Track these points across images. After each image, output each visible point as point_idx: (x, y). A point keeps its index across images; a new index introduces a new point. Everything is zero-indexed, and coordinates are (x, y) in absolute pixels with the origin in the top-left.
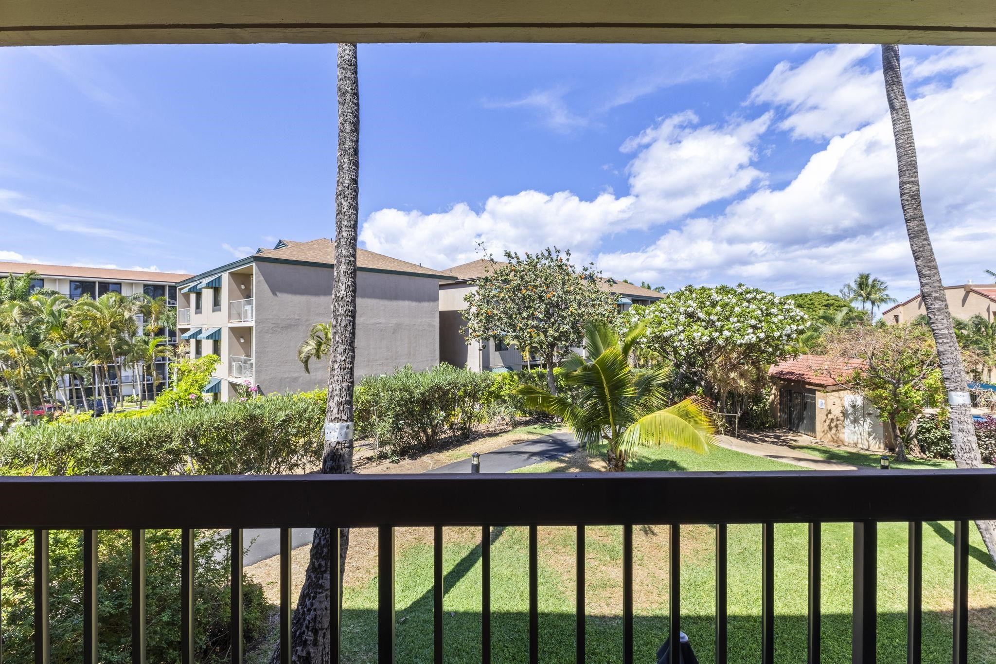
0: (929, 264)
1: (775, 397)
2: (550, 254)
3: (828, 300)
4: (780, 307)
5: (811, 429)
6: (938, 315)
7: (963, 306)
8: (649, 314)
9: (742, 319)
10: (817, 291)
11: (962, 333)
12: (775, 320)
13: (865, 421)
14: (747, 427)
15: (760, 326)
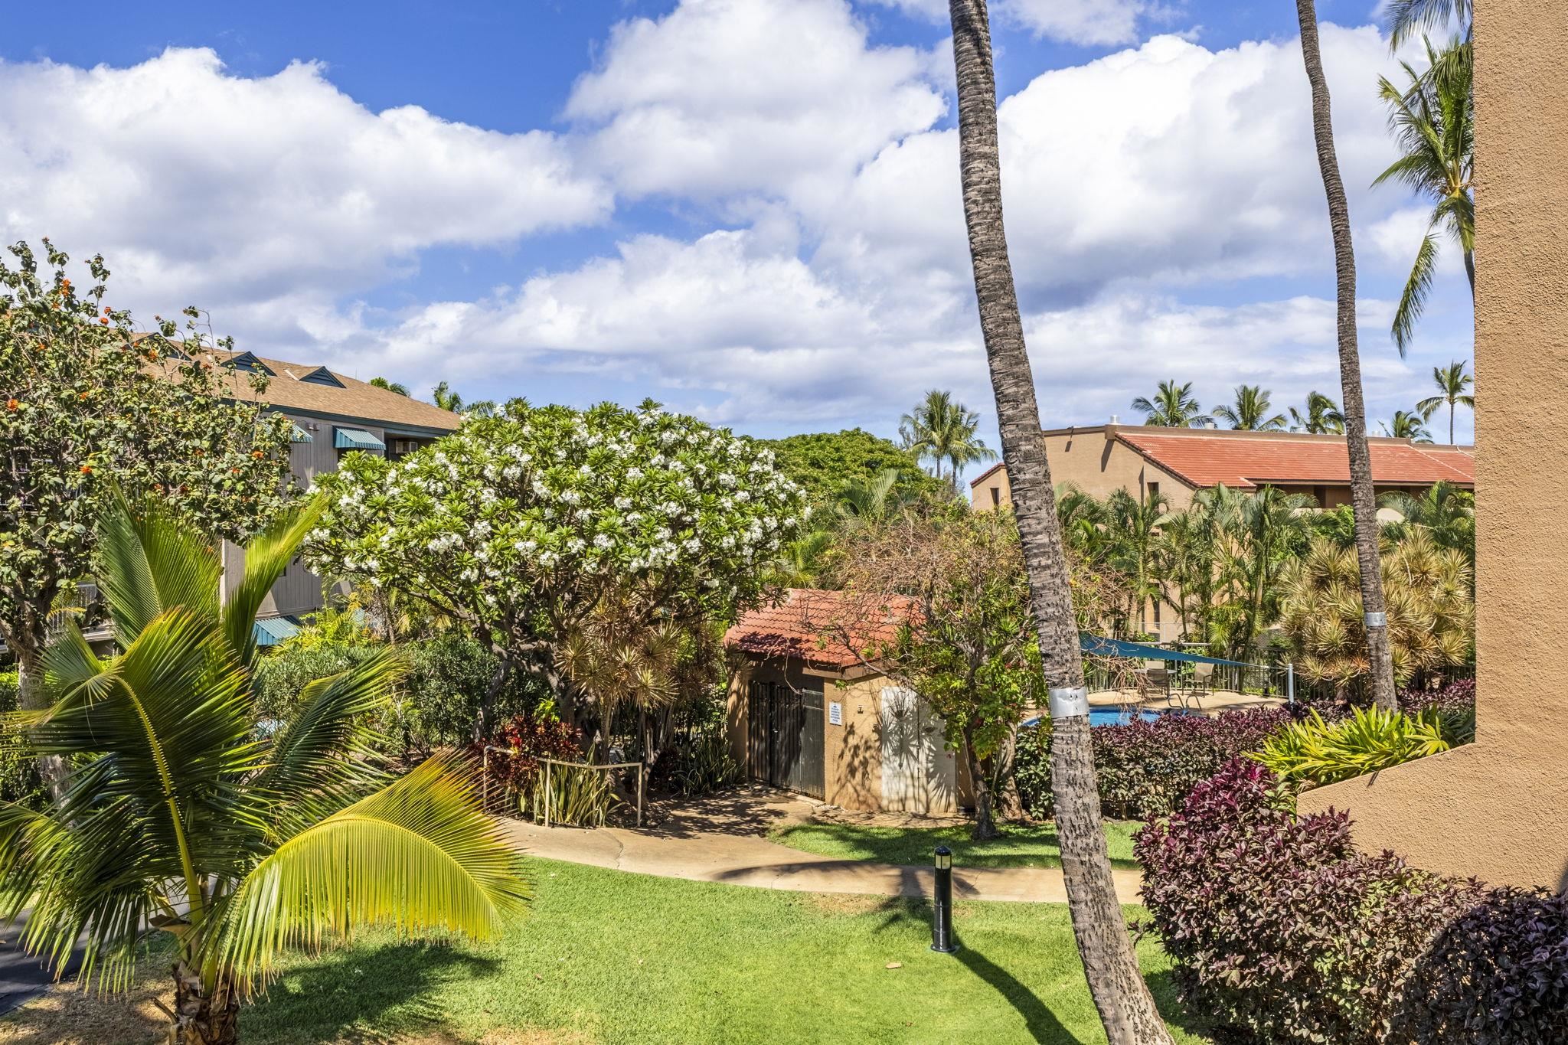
0: (1016, 369)
1: (740, 698)
2: (29, 264)
3: (871, 451)
4: (742, 467)
5: (816, 780)
6: (1032, 498)
7: (1103, 470)
8: (396, 483)
9: (645, 502)
10: (850, 429)
11: (1097, 530)
12: (727, 503)
13: (920, 746)
14: (673, 791)
15: (688, 519)
